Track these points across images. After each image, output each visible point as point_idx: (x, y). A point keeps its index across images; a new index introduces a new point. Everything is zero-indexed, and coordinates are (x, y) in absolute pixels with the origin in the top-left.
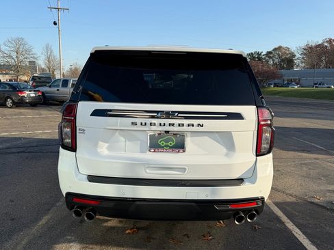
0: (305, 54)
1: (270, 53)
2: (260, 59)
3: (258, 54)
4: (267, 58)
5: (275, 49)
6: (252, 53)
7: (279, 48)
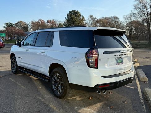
0: (32, 25)
1: (17, 24)
2: (12, 26)
3: (11, 23)
4: (15, 26)
5: (19, 22)
6: (7, 23)
7: (21, 22)
